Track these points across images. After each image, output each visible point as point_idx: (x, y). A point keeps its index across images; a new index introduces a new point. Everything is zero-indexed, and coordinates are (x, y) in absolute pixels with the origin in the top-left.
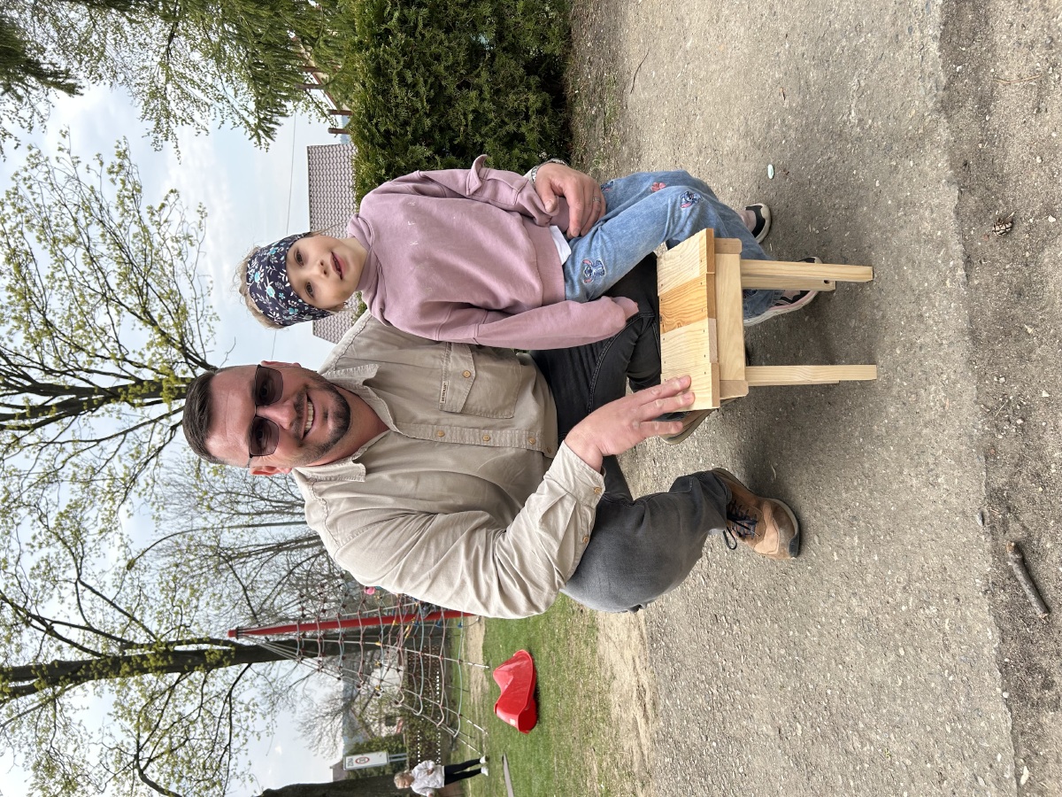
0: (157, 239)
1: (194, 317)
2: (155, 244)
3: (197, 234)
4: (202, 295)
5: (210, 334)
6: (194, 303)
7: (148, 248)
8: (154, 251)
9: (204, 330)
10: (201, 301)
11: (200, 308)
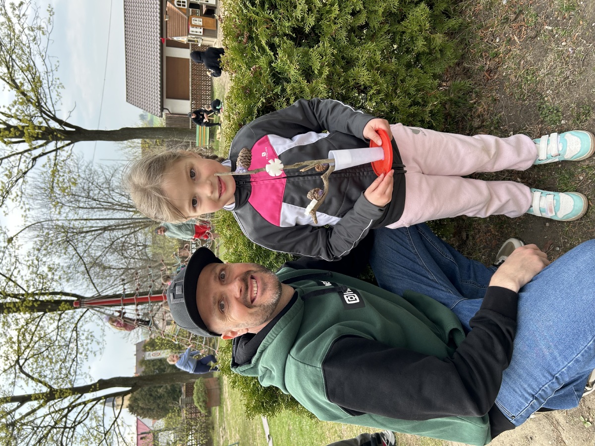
0: (17, 28)
1: (47, 85)
2: (17, 31)
3: (47, 26)
4: (52, 71)
5: (58, 97)
6: (46, 75)
7: (12, 34)
8: (16, 36)
9: (54, 95)
10: (51, 74)
11: (50, 79)
